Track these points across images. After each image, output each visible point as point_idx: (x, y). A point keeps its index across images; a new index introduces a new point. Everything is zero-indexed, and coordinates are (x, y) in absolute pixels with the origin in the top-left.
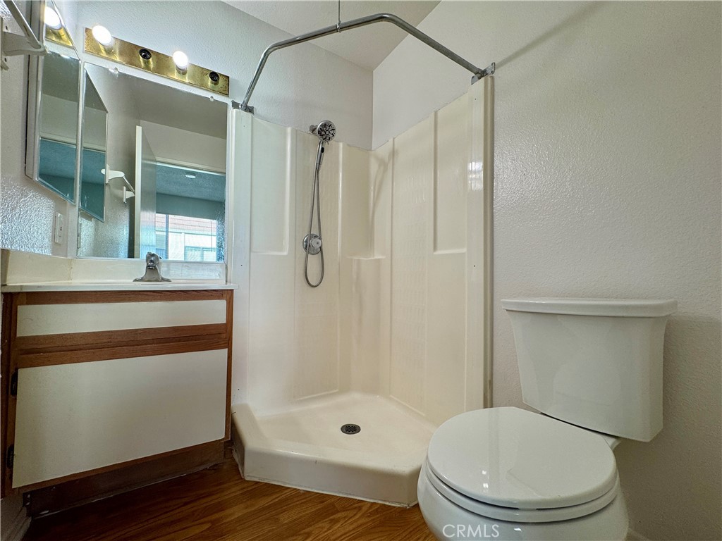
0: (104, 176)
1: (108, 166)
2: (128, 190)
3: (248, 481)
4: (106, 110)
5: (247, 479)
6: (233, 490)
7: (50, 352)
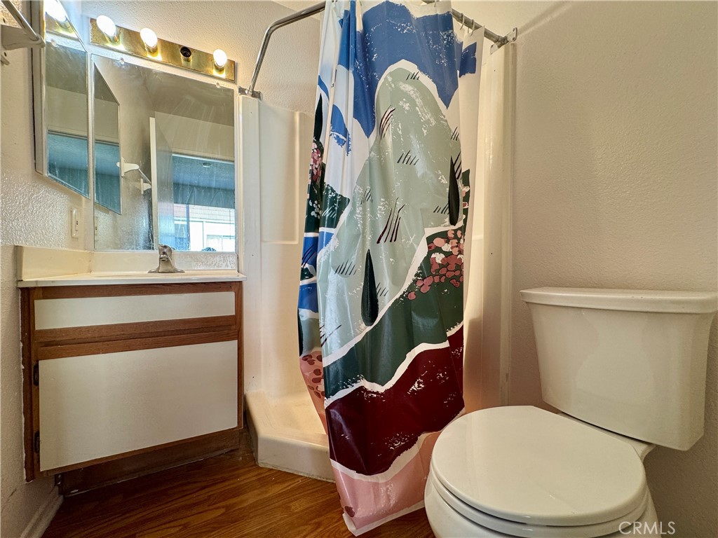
0: (119, 169)
1: (122, 159)
2: (145, 182)
3: (262, 468)
4: (116, 102)
5: (261, 465)
6: (249, 476)
7: (67, 344)
